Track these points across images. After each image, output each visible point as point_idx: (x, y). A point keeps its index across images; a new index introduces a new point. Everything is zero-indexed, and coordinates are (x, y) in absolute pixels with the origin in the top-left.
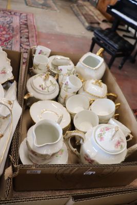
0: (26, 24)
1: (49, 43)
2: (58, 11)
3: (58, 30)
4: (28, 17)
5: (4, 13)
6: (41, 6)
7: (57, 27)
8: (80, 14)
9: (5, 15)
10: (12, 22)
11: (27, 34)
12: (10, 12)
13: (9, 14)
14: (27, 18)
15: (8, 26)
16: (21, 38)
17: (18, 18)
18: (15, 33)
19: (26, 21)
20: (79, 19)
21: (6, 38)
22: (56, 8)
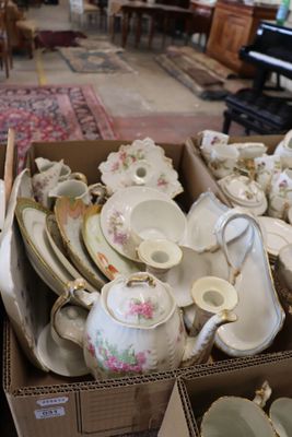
0: (85, 107)
2: (136, 73)
3: (147, 108)
4: (84, 92)
5: (38, 93)
6: (100, 70)
7: (144, 103)
8: (181, 71)
9: (40, 96)
10: (58, 107)
11: (93, 124)
12: (49, 90)
13: (48, 92)
14: (82, 95)
15: (52, 114)
16: (84, 133)
17: (66, 97)
18: (70, 126)
19: (84, 100)
20: (180, 81)
21: (57, 138)
22: (130, 69)
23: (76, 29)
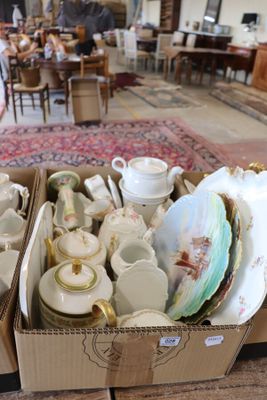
0: (187, 136)
1: (244, 158)
2: (205, 106)
3: (235, 135)
4: (177, 124)
5: (141, 126)
6: (174, 105)
7: (230, 132)
8: (242, 104)
10: (166, 138)
11: (205, 150)
12: (148, 123)
14: (178, 127)
15: (166, 143)
16: (204, 158)
17: (165, 128)
18: (189, 153)
19: (182, 131)
20: (244, 112)
21: (186, 163)
22: (197, 103)
23: (129, 71)
